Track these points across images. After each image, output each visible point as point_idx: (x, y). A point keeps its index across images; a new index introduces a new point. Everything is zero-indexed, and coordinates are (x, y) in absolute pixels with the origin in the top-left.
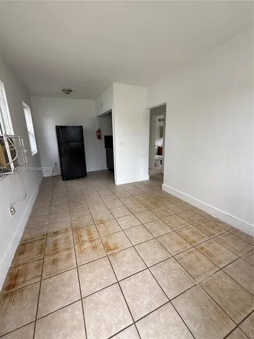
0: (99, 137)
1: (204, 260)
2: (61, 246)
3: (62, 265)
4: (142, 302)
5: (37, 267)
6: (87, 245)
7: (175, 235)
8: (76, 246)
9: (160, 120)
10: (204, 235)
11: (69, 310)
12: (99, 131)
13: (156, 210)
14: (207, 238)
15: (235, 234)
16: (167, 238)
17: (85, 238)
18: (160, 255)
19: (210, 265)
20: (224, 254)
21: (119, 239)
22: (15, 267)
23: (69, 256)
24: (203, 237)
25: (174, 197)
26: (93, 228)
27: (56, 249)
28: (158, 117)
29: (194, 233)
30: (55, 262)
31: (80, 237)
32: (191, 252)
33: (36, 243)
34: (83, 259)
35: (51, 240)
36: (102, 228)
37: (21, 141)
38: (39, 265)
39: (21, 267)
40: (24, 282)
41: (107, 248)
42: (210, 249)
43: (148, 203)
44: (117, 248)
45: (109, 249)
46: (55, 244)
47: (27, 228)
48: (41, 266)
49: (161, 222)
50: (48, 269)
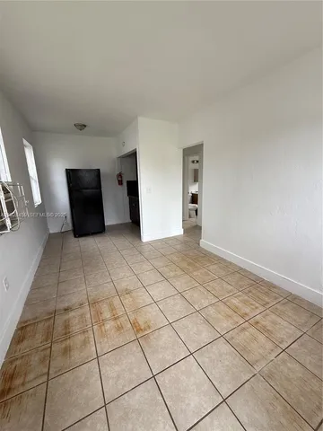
0: (120, 183)
1: (262, 338)
2: (75, 328)
3: (76, 356)
4: (189, 404)
5: (42, 361)
6: (109, 326)
7: (222, 307)
8: (95, 327)
9: (193, 162)
10: (257, 305)
11: (88, 424)
12: (120, 175)
13: (195, 273)
14: (262, 309)
15: (295, 302)
16: (211, 311)
17: (107, 315)
18: (206, 336)
19: (269, 345)
20: (285, 329)
21: (151, 315)
22: (11, 362)
23: (85, 342)
24: (257, 308)
25: (216, 256)
26: (116, 301)
27: (67, 334)
28: (191, 159)
29: (245, 302)
30: (67, 351)
31: (99, 313)
32: (244, 329)
33: (40, 325)
34: (105, 346)
35: (60, 320)
36: (127, 301)
37: (21, 189)
38: (45, 356)
39: (18, 362)
40: (23, 384)
41: (136, 328)
42: (266, 323)
43: (184, 265)
44: (149, 327)
45: (139, 330)
46: (67, 326)
47: (27, 304)
48: (47, 359)
49: (202, 289)
50: (58, 362)
